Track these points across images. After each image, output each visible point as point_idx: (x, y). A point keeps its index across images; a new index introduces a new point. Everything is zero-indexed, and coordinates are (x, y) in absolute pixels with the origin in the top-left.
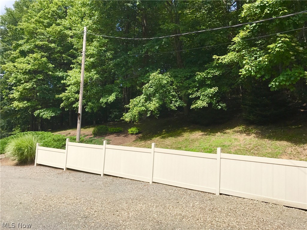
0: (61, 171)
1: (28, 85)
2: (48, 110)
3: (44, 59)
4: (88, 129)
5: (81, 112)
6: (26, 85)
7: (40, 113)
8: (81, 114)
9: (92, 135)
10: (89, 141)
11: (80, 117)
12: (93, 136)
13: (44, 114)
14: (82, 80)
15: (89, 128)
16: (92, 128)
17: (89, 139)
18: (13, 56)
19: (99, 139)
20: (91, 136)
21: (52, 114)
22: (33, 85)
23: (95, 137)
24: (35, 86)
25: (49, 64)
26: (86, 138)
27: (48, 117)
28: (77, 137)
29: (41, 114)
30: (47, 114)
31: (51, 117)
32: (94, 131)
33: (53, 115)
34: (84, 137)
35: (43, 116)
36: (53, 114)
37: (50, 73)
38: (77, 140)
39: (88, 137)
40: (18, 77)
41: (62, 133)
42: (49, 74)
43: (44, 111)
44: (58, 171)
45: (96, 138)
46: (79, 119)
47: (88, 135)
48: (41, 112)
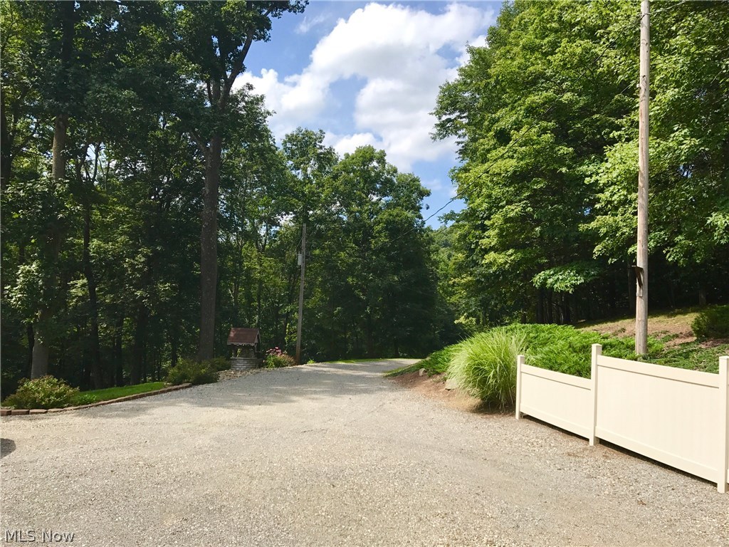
0: (582, 444)
1: (513, 210)
2: (566, 270)
3: (547, 137)
4: (679, 317)
5: (646, 264)
6: (509, 209)
7: (545, 279)
8: (646, 270)
9: (691, 335)
10: (680, 355)
11: (644, 277)
12: (695, 338)
13: (556, 281)
14: (641, 165)
15: (684, 313)
16: (692, 314)
17: (680, 347)
18: (483, 149)
19: (716, 349)
20: (689, 340)
21: (577, 280)
22: (524, 208)
23: (700, 341)
24: (529, 209)
25: (560, 147)
26: (672, 343)
27: (566, 286)
28: (638, 342)
29: (550, 281)
30: (563, 280)
31: (574, 286)
32: (697, 322)
33: (581, 280)
34: (665, 340)
35: (556, 286)
36: (579, 278)
37: (564, 170)
38: (639, 350)
39: (678, 341)
40: (494, 193)
41: (602, 330)
42: (561, 171)
43: (555, 273)
44: (570, 444)
45: (703, 347)
46: (640, 285)
47: (677, 336)
48: (550, 276)
